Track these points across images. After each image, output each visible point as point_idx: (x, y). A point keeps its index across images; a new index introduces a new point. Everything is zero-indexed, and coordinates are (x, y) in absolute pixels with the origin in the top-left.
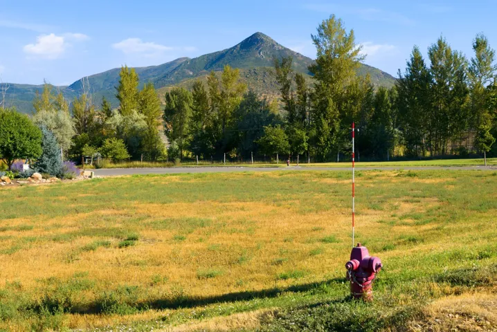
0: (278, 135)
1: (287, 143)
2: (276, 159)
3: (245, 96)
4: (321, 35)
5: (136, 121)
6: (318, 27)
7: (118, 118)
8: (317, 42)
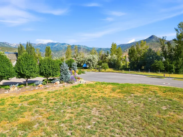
0: (159, 64)
1: (163, 66)
2: (158, 72)
3: (148, 50)
4: (179, 27)
5: (114, 57)
6: (178, 25)
7: (109, 56)
8: (177, 30)
